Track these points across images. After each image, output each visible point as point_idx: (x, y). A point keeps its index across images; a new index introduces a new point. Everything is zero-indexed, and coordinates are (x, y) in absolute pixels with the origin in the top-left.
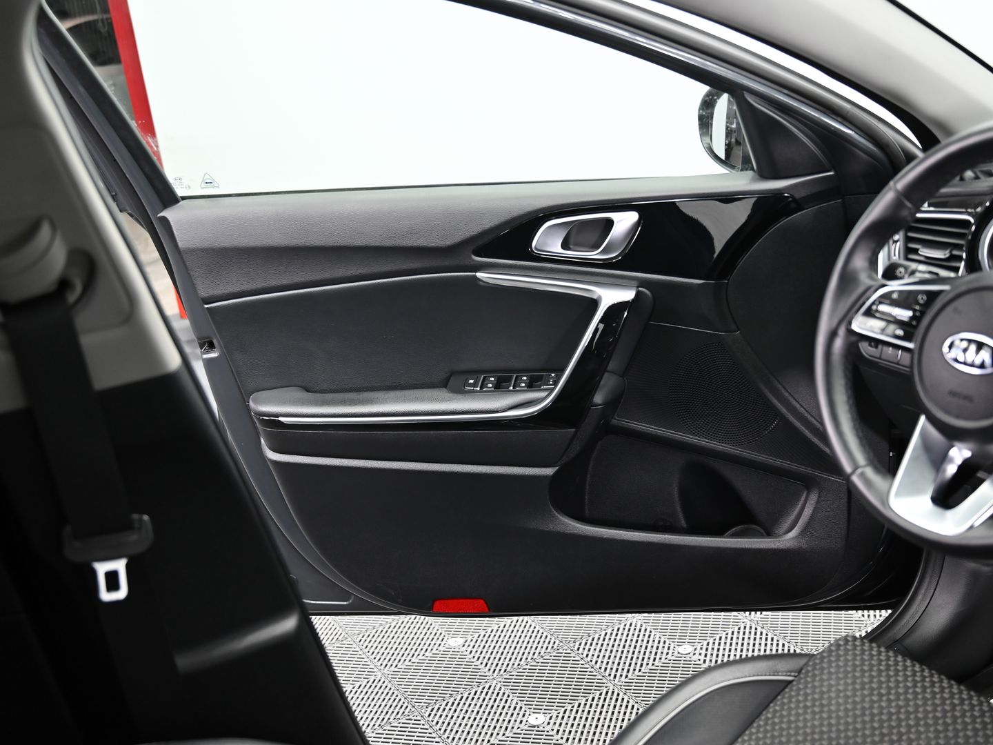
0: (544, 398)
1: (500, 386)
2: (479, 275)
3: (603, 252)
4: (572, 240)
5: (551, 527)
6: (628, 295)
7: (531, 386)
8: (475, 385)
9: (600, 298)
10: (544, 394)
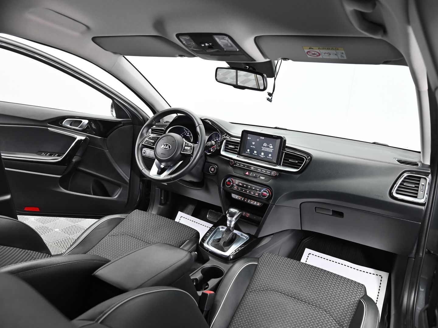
0: (60, 159)
1: (50, 155)
2: (49, 128)
3: (79, 128)
4: (73, 124)
5: (58, 190)
6: (83, 138)
7: (58, 156)
8: (44, 154)
9: (77, 137)
10: (60, 158)
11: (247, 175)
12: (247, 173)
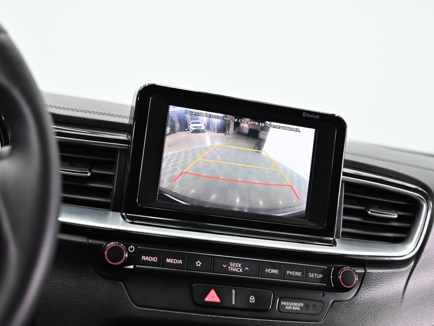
11: (212, 305)
12: (212, 297)
